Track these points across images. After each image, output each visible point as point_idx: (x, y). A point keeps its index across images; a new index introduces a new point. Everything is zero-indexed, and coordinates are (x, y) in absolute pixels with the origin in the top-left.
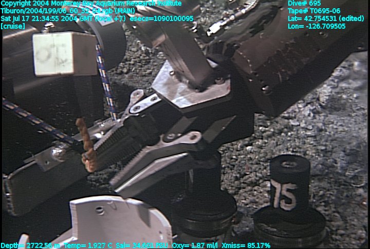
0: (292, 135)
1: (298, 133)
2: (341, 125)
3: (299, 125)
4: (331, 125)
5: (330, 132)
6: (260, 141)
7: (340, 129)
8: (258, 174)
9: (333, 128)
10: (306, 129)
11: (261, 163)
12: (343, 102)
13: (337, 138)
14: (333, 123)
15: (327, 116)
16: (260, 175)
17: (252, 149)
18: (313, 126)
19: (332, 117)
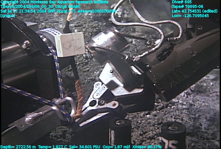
0: (174, 108)
1: (177, 107)
2: (203, 102)
3: (178, 102)
4: (197, 102)
5: (197, 106)
6: (155, 111)
7: (203, 104)
8: (154, 132)
9: (199, 103)
10: (182, 104)
11: (156, 125)
12: (204, 88)
13: (202, 110)
14: (198, 101)
15: (195, 96)
16: (155, 133)
17: (150, 116)
18: (186, 102)
19: (198, 97)
